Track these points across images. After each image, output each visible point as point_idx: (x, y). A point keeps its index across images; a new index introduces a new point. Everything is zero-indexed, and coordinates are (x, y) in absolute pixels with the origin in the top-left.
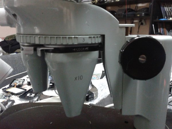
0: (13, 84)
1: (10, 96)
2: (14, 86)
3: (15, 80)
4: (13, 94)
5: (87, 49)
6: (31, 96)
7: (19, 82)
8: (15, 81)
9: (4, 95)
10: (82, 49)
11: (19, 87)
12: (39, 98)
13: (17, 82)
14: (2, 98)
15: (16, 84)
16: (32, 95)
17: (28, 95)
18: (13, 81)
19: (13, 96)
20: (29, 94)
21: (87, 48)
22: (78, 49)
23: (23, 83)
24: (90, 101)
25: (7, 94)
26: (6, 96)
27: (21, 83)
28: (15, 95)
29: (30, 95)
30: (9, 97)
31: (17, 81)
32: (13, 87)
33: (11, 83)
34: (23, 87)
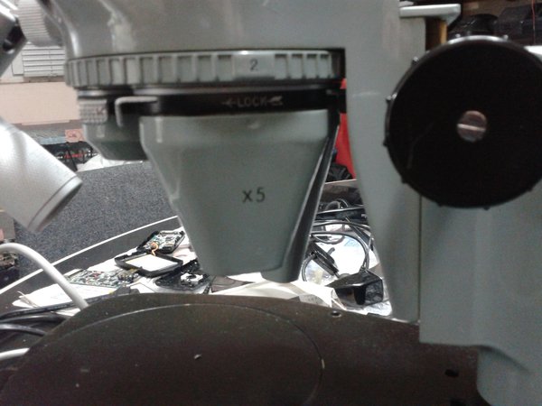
0: (147, 246)
1: (133, 278)
2: (149, 252)
3: (157, 233)
4: (142, 273)
5: (275, 102)
6: (193, 280)
7: (168, 239)
8: (157, 236)
9: (116, 278)
10: (256, 101)
11: (164, 253)
12: (210, 285)
13: (161, 241)
14: (111, 283)
15: (156, 245)
16: (195, 277)
17: (184, 277)
18: (152, 236)
19: (143, 280)
20: (187, 275)
21: (277, 99)
22: (242, 102)
23: (176, 242)
24: (371, 305)
25: (126, 272)
26: (121, 279)
27: (172, 243)
28: (148, 277)
29: (190, 277)
30: (131, 280)
31: (161, 238)
32: (148, 254)
33: (145, 243)
34: (175, 255)
